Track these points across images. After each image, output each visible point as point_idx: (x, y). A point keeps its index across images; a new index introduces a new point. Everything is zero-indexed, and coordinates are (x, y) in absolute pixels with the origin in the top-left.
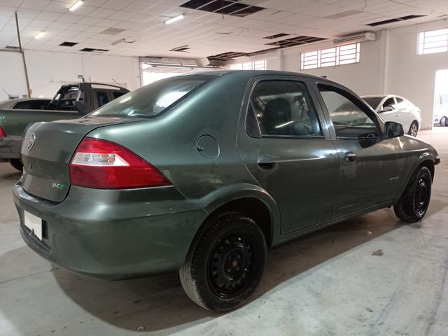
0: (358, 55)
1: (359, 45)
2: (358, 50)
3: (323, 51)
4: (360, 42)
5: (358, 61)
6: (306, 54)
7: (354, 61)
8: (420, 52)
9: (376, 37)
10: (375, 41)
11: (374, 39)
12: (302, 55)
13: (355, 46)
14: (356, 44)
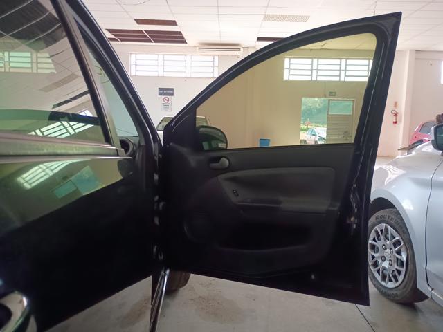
0: (217, 69)
1: (216, 58)
2: (216, 64)
3: (167, 57)
4: (219, 56)
6: (139, 56)
7: (210, 75)
8: (286, 78)
12: (133, 56)
13: (211, 58)
14: (214, 56)
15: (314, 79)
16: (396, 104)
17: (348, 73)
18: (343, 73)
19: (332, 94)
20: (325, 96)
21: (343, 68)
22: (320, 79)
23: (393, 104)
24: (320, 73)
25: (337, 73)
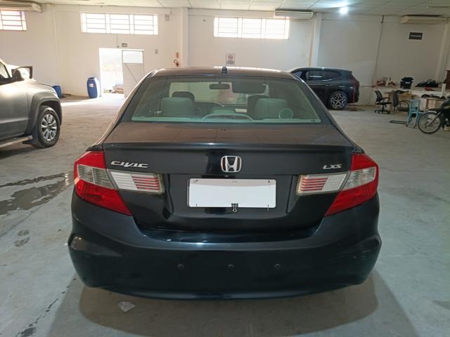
0: (24, 23)
1: (23, 13)
2: (23, 18)
4: (25, 11)
5: (25, 29)
7: (20, 29)
8: (84, 30)
9: (41, 9)
10: (41, 12)
11: (40, 11)
13: (18, 13)
14: (20, 11)
15: (109, 32)
16: (177, 55)
17: (136, 27)
18: (132, 27)
19: (124, 45)
20: (118, 47)
21: (132, 22)
22: (113, 32)
23: (175, 55)
24: (113, 26)
25: (127, 27)
